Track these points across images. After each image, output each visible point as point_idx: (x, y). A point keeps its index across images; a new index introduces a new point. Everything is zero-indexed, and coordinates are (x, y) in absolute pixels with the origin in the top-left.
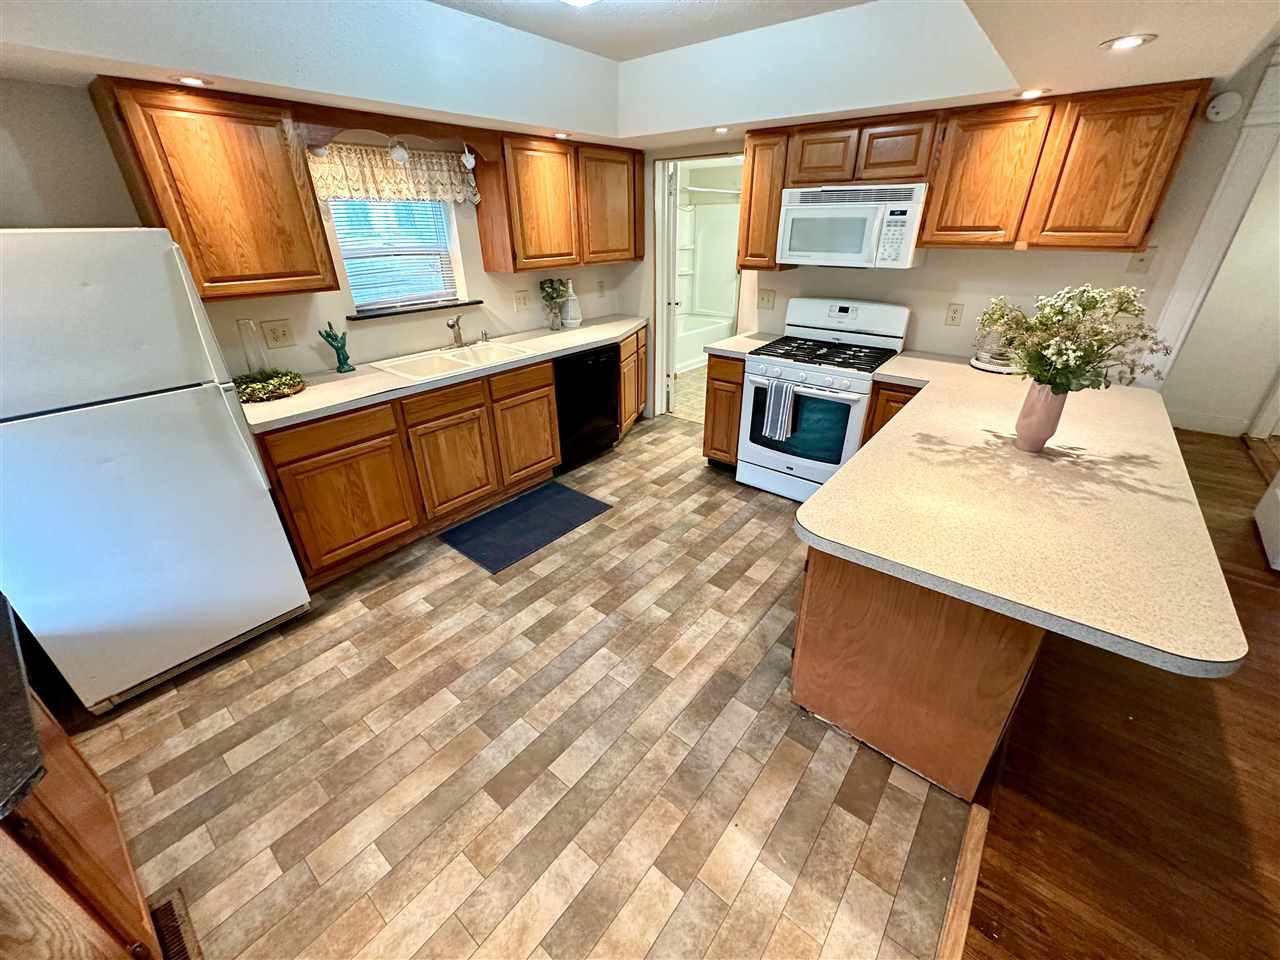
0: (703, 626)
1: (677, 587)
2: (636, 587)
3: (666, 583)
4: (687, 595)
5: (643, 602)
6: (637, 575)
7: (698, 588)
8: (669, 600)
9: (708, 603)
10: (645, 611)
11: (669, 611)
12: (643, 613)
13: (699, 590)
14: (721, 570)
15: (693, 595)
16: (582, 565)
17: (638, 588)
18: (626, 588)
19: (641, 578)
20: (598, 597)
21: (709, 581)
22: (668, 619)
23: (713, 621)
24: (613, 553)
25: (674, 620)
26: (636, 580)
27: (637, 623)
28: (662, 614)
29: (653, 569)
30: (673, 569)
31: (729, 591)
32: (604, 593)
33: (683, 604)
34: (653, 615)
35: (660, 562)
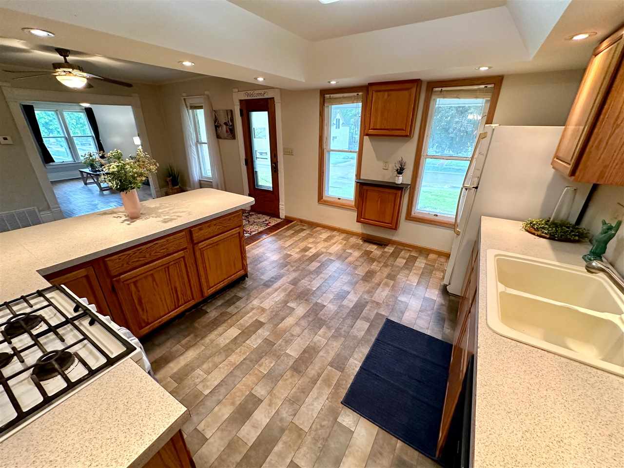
0: (273, 301)
1: (283, 319)
2: (306, 317)
3: (290, 321)
4: (278, 316)
5: (300, 310)
6: (306, 325)
7: (271, 319)
8: (287, 311)
9: (268, 312)
10: (299, 305)
11: (288, 306)
12: (300, 304)
13: (271, 318)
14: (254, 333)
15: (275, 315)
16: (341, 329)
17: (304, 317)
18: (311, 316)
19: (304, 323)
20: (323, 310)
21: (264, 324)
22: (289, 302)
23: (268, 304)
24: (324, 341)
25: (286, 302)
26: (306, 321)
27: (302, 300)
28: (291, 305)
29: (297, 330)
30: (285, 331)
31: (255, 319)
32: (321, 312)
33: (281, 310)
34: (295, 304)
35: (293, 335)
